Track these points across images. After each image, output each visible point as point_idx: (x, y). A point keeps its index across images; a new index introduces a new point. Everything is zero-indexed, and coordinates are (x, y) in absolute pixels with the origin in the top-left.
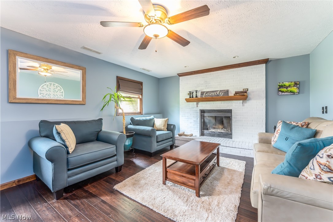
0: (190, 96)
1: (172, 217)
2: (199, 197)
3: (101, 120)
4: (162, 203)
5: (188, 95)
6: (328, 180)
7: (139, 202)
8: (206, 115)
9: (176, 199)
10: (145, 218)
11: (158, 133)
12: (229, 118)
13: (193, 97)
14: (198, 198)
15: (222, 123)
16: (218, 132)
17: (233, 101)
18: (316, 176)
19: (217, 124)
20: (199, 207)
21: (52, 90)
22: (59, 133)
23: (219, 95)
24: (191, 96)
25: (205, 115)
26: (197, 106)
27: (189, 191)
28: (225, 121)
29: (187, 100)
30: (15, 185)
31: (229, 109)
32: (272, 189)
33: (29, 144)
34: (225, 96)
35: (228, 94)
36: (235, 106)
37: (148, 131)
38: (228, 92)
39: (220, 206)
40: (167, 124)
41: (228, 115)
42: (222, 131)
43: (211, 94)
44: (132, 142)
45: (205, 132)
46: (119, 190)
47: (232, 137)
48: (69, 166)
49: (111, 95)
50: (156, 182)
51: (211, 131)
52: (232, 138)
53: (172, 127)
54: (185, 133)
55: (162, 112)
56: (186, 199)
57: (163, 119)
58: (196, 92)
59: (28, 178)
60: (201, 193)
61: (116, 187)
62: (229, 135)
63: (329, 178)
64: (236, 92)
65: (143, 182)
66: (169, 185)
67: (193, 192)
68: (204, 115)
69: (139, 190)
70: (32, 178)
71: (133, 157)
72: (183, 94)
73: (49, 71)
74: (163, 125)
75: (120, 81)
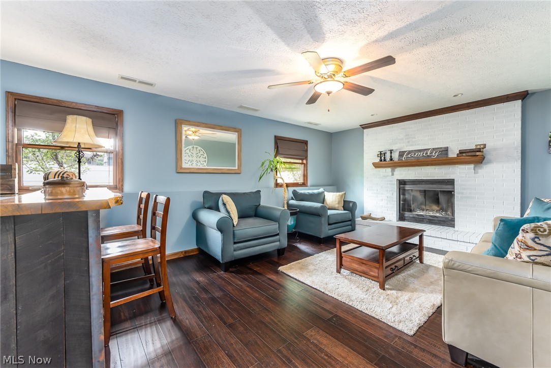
0: (381, 158)
1: (347, 301)
2: (384, 290)
3: (259, 191)
4: (335, 288)
5: (378, 157)
6: (528, 259)
7: (309, 284)
8: (407, 187)
9: (353, 288)
10: (316, 298)
11: (330, 212)
12: (450, 194)
13: (385, 160)
14: (381, 291)
15: (437, 201)
16: (429, 216)
17: (457, 166)
18: (517, 255)
19: (427, 203)
20: (382, 298)
21: (195, 155)
22: (224, 204)
23: (431, 156)
24: (383, 158)
25: (406, 189)
26: (393, 175)
27: (371, 282)
28: (442, 198)
29: (376, 165)
30: (182, 256)
31: (449, 178)
32: (453, 262)
33: (195, 216)
34: (442, 158)
35: (447, 154)
36: (460, 174)
37: (316, 208)
38: (447, 150)
39: (412, 301)
40: (344, 201)
41: (447, 188)
42: (438, 215)
43: (417, 154)
44: (295, 222)
45: (406, 215)
46: (285, 272)
47: (454, 225)
48: (235, 239)
49: (270, 161)
50: (328, 270)
51: (416, 215)
52: (454, 227)
53: (351, 205)
54: (372, 216)
55: (337, 184)
56: (366, 288)
57: (338, 194)
58: (391, 153)
59: (192, 251)
60: (386, 286)
61: (281, 268)
62: (449, 222)
63: (529, 257)
64: (462, 151)
65: (311, 267)
66: (345, 274)
67: (376, 285)
68: (404, 187)
69: (308, 274)
70: (195, 251)
71: (296, 242)
72: (370, 156)
73: (197, 134)
74: (337, 202)
75: (278, 141)
